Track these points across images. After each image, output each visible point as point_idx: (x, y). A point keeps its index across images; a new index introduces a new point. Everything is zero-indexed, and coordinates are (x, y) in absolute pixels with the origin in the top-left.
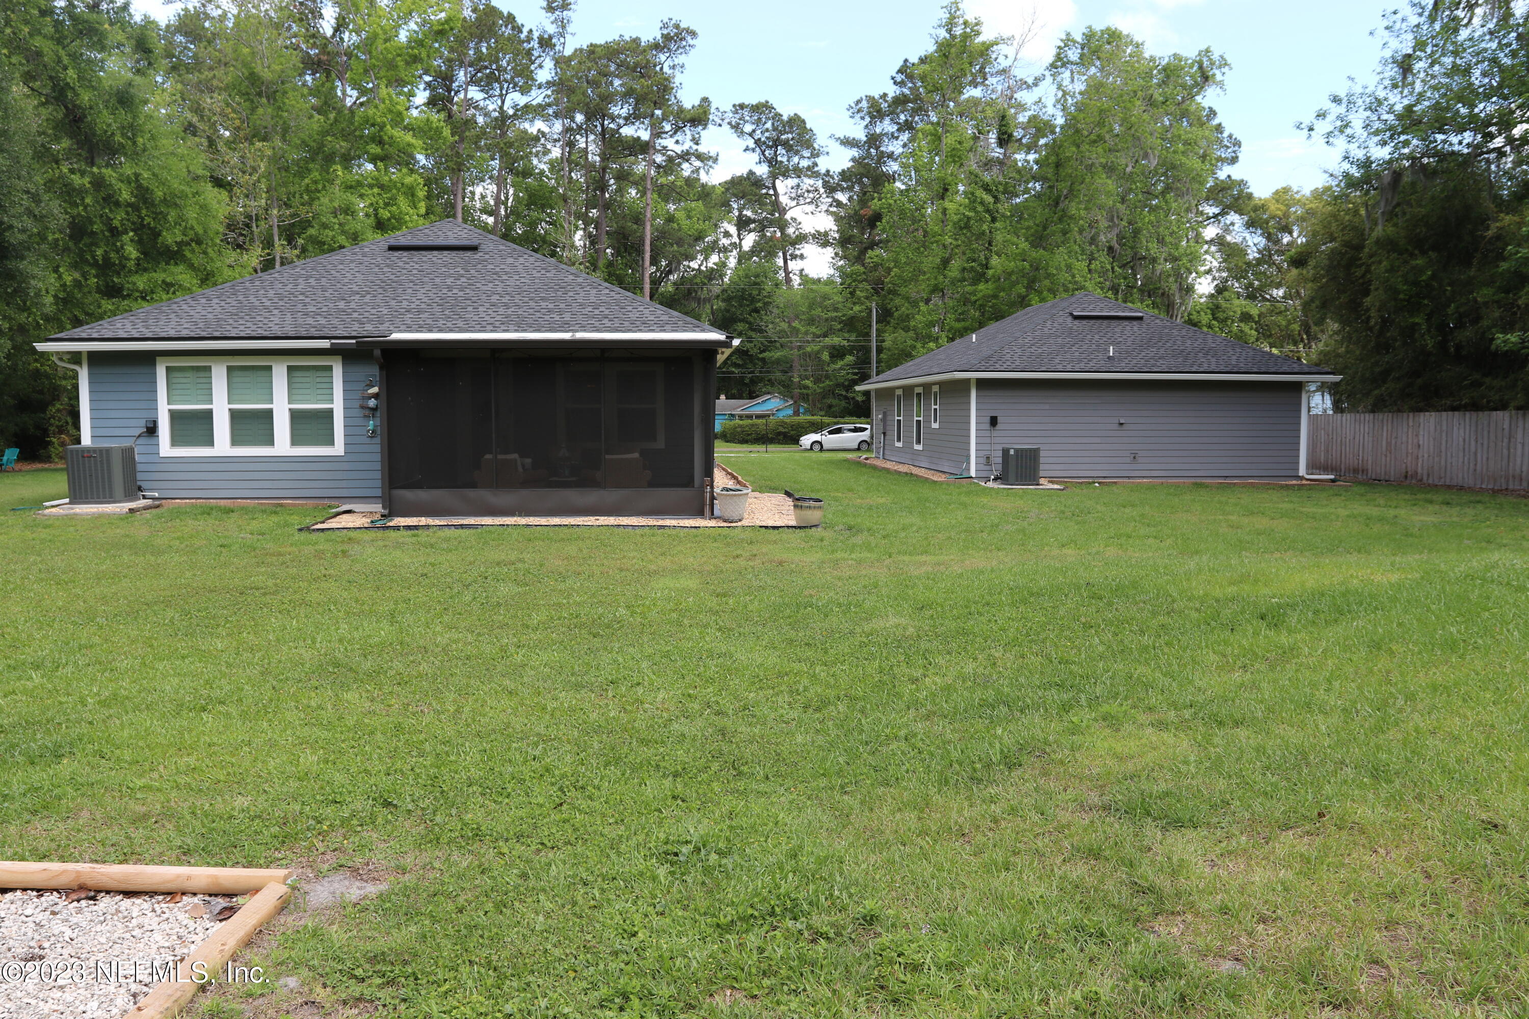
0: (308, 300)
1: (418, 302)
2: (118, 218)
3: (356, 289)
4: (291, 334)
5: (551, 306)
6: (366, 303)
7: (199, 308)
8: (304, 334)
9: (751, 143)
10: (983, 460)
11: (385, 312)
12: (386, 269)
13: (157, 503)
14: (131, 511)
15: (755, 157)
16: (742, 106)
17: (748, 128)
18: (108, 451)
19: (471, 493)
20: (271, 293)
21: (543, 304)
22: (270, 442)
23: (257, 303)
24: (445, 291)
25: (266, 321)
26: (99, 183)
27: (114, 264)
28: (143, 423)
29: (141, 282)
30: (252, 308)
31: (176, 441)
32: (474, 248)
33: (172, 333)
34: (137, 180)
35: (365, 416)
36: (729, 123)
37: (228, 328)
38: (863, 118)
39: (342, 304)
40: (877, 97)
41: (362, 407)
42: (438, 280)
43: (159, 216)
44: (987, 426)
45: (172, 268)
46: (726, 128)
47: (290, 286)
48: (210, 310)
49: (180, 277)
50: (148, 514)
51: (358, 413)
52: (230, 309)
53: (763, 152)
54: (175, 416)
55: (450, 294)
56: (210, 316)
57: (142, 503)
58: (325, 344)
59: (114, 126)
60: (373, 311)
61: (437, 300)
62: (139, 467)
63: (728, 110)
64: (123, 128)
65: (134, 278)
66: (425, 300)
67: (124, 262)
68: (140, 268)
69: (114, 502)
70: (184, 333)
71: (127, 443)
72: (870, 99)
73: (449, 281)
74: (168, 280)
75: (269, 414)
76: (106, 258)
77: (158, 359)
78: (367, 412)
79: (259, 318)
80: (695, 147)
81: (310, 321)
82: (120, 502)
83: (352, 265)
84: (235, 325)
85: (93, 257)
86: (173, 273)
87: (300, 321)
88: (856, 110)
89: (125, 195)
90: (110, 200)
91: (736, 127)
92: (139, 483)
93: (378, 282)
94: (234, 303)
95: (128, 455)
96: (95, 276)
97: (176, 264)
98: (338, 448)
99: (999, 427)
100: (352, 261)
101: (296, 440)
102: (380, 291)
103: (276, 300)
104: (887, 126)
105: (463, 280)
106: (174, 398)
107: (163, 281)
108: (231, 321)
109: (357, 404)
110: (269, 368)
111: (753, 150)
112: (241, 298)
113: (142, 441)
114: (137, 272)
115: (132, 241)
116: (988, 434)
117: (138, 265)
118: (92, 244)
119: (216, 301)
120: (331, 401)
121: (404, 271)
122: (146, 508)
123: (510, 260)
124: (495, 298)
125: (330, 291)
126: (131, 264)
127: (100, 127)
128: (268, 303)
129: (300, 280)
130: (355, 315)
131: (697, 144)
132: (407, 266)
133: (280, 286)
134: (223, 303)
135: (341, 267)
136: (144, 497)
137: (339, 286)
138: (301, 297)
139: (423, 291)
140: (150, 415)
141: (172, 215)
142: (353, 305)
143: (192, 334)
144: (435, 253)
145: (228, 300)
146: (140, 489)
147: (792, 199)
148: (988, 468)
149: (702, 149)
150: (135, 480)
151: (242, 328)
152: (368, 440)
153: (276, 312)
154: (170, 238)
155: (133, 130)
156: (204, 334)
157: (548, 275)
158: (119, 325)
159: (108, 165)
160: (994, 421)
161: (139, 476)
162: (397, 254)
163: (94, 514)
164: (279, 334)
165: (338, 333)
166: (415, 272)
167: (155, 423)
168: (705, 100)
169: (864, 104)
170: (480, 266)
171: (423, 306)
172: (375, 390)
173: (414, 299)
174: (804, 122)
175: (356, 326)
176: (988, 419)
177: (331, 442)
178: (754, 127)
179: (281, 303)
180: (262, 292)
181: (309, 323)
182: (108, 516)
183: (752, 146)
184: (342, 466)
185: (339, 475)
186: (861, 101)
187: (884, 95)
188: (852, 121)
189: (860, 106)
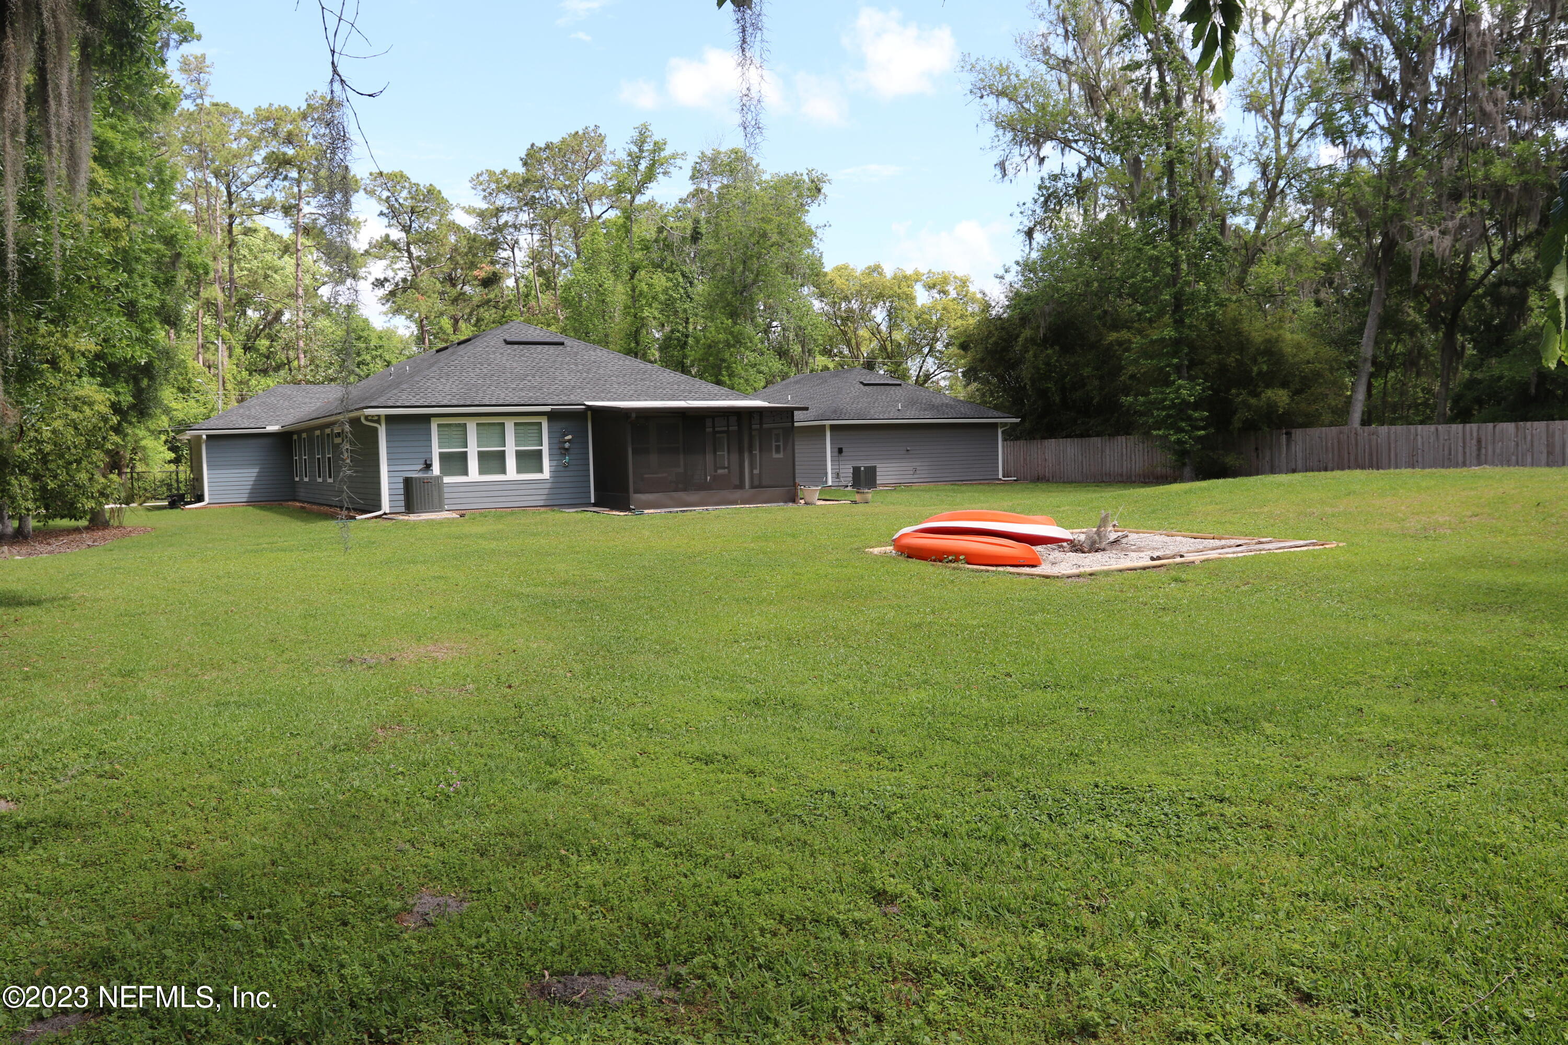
1: (573, 382)
7: (441, 386)
8: (530, 402)
9: (385, 208)
10: (838, 476)
15: (387, 222)
16: (379, 174)
17: (384, 194)
19: (675, 495)
22: (504, 471)
24: (579, 374)
28: (422, 461)
32: (562, 344)
35: (563, 454)
37: (478, 399)
38: (484, 190)
40: (498, 172)
41: (561, 449)
44: (837, 454)
48: (449, 386)
51: (559, 452)
52: (461, 386)
53: (396, 218)
56: (454, 390)
58: (548, 409)
61: (581, 380)
72: (491, 173)
73: (573, 367)
75: (503, 453)
77: (432, 419)
78: (563, 451)
88: (476, 181)
91: (371, 193)
94: (457, 382)
98: (546, 474)
99: (846, 454)
101: (520, 470)
106: (443, 445)
108: (474, 394)
109: (558, 447)
110: (503, 425)
111: (387, 215)
113: (423, 472)
116: (837, 458)
125: (508, 374)
130: (545, 390)
133: (470, 369)
134: (451, 382)
139: (565, 374)
144: (539, 347)
148: (838, 480)
160: (840, 451)
164: (515, 402)
169: (485, 177)
171: (578, 384)
172: (569, 437)
173: (568, 380)
174: (439, 192)
176: (838, 449)
178: (389, 194)
183: (386, 211)
184: (548, 486)
185: (546, 492)
186: (481, 174)
187: (505, 171)
188: (474, 192)
189: (481, 179)
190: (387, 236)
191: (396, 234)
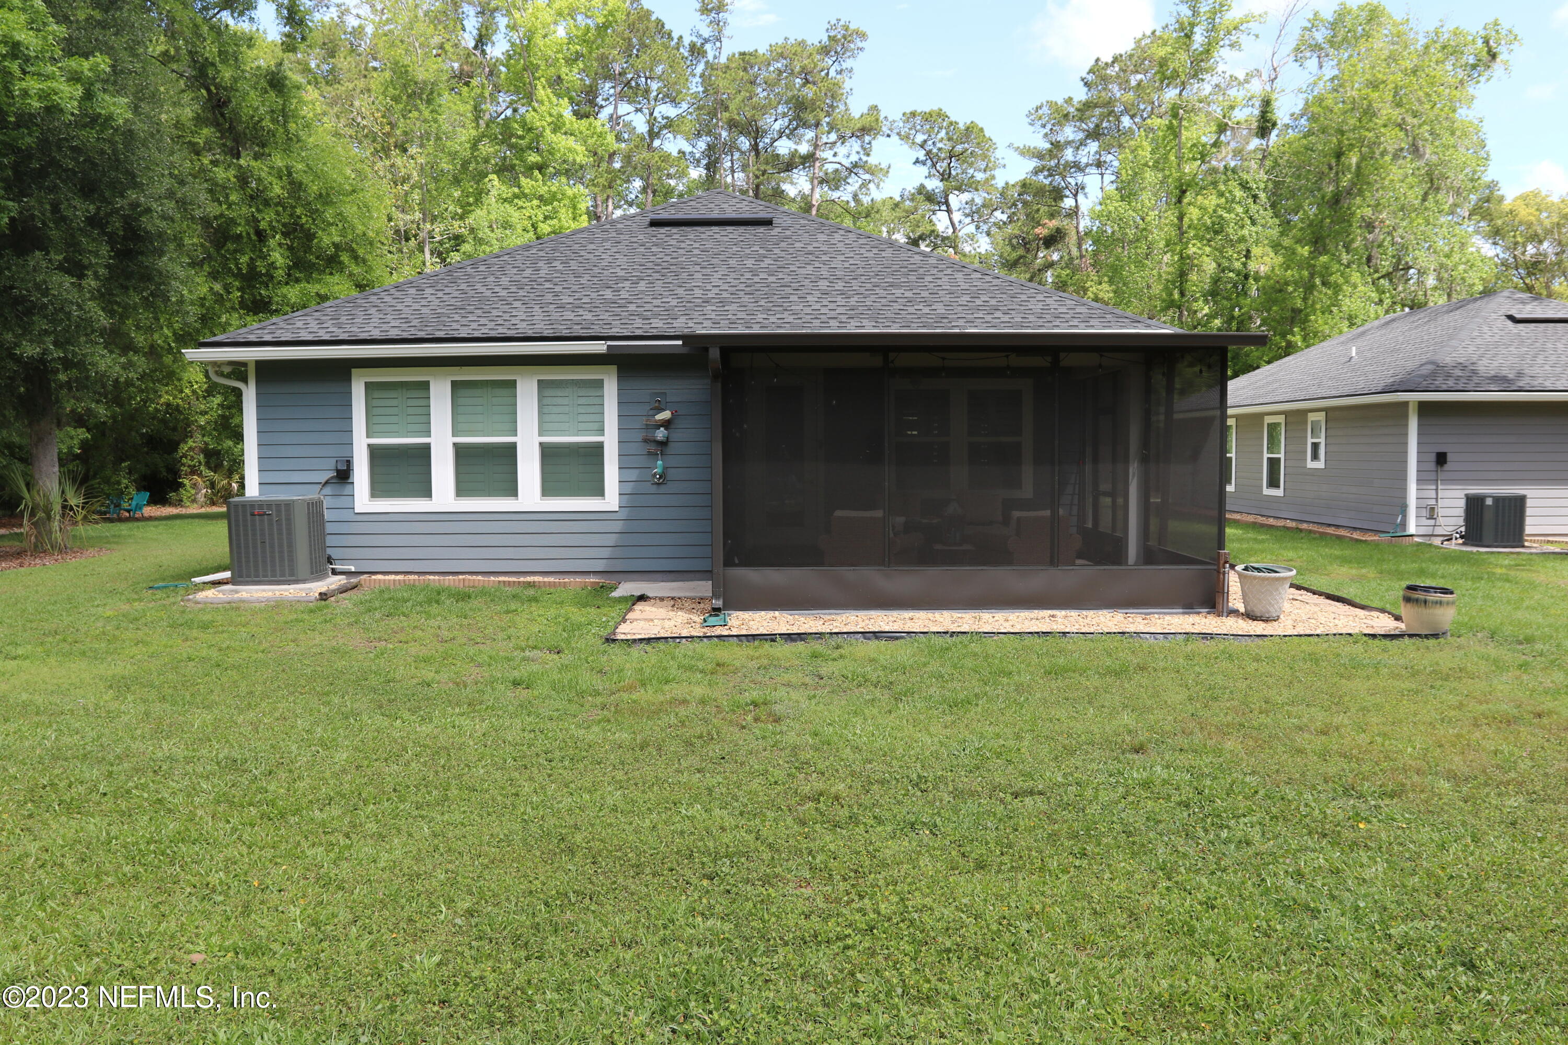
0: (558, 289)
1: (716, 290)
2: (267, 218)
3: (622, 273)
4: (546, 333)
5: (909, 294)
6: (642, 292)
7: (409, 301)
8: (565, 333)
9: (921, 154)
10: (1424, 513)
11: (674, 302)
12: (654, 249)
13: (354, 580)
14: (324, 596)
15: (924, 170)
16: (913, 114)
17: (920, 138)
18: (288, 506)
19: (849, 574)
20: (505, 280)
21: (898, 292)
22: (512, 491)
23: (488, 293)
24: (748, 275)
25: (506, 316)
26: (243, 179)
27: (261, 275)
28: (331, 464)
29: (293, 293)
30: (482, 300)
31: (377, 491)
32: (767, 223)
33: (376, 334)
34: (290, 174)
35: (650, 454)
36: (899, 134)
37: (455, 326)
38: (1044, 126)
39: (608, 294)
40: (1060, 101)
41: (646, 441)
42: (732, 262)
43: (314, 213)
44: (1432, 466)
45: (328, 278)
46: (894, 138)
47: (529, 271)
48: (424, 302)
49: (336, 288)
50: (347, 602)
51: (642, 449)
52: (453, 302)
53: (934, 165)
54: (375, 453)
55: (756, 279)
56: (424, 310)
57: (334, 582)
58: (600, 347)
59: (262, 110)
60: (656, 302)
61: (742, 287)
62: (329, 528)
63: (897, 119)
64: (272, 111)
65: (285, 290)
66: (725, 287)
67: (272, 271)
68: (290, 279)
69: (297, 582)
70: (393, 333)
71: (312, 494)
72: (1052, 104)
73: (749, 263)
74: (322, 292)
75: (511, 450)
76: (251, 265)
77: (353, 370)
78: (653, 448)
79: (495, 313)
80: (864, 158)
81: (569, 315)
82: (304, 581)
83: (608, 245)
84: (465, 322)
85: (237, 265)
86: (327, 284)
87: (555, 316)
88: (1035, 116)
89: (277, 190)
90: (259, 198)
91: (905, 138)
92: (329, 551)
93: (650, 265)
94: (456, 294)
95: (315, 510)
96: (238, 289)
97: (331, 274)
98: (611, 500)
99: (1446, 467)
100: (604, 240)
101: (549, 488)
102: (656, 276)
103: (514, 289)
104: (1069, 132)
105: (768, 261)
106: (377, 428)
107: (318, 294)
108: (457, 317)
109: (640, 436)
110: (512, 384)
111: (924, 163)
112: (463, 286)
113: (328, 490)
114: (287, 283)
115: (280, 245)
116: (1432, 476)
117: (289, 275)
118: (236, 251)
119: (429, 291)
120: (601, 431)
121: (681, 252)
122: (344, 590)
123: (822, 237)
124: (823, 284)
125: (587, 277)
126: (280, 274)
127: (245, 113)
128: (504, 293)
129: (541, 264)
130: (632, 307)
131: (868, 155)
132: (683, 245)
133: (515, 271)
134: (440, 294)
135: (592, 246)
136: (334, 572)
137: (596, 270)
138: (548, 285)
139: (716, 275)
140: (341, 452)
141: (329, 214)
142: (624, 294)
143: (405, 335)
144: (716, 229)
145: (447, 290)
146: (330, 560)
147: (967, 215)
148: (1432, 522)
149: (872, 160)
150: (325, 547)
151: (474, 326)
152: (654, 489)
153: (517, 304)
154: (327, 239)
155: (284, 115)
156: (421, 334)
157: (884, 254)
158: (299, 324)
159: (256, 157)
160: (1441, 459)
161: (330, 541)
162: (663, 230)
163: (268, 600)
164: (530, 333)
165: (614, 331)
166: (696, 252)
167: (349, 463)
168: (874, 109)
169: (1045, 110)
170: (783, 245)
171: (725, 295)
172: (666, 415)
173: (709, 287)
174: (982, 130)
175: (638, 322)
176: (1433, 457)
177: (599, 491)
178: (925, 137)
179: (522, 293)
180: (492, 279)
181: (566, 321)
182: (291, 605)
183: (922, 158)
184: (618, 526)
185: (611, 540)
186: (1041, 107)
187: (1071, 99)
188: (1032, 129)
189: (1040, 112)
190: (922, 186)
191: (934, 185)
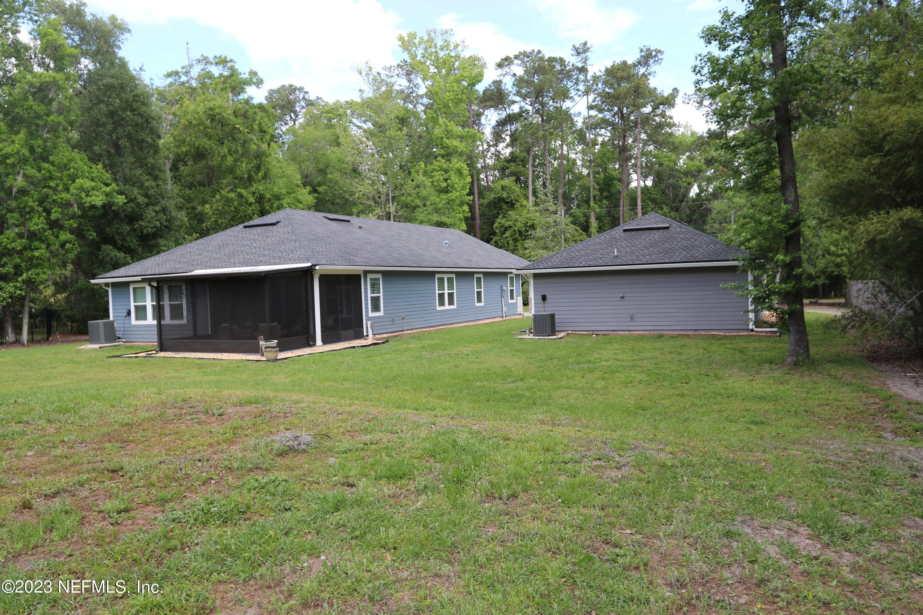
12: (232, 238)
14: (101, 348)
18: (99, 323)
21: (265, 252)
23: (171, 258)
28: (127, 311)
31: (136, 319)
32: (275, 224)
33: (131, 274)
39: (197, 257)
42: (243, 242)
54: (136, 307)
55: (239, 249)
60: (203, 260)
61: (231, 252)
66: (227, 253)
70: (134, 274)
92: (118, 336)
94: (164, 258)
95: (108, 324)
98: (184, 321)
99: (548, 301)
102: (217, 249)
113: (125, 319)
120: (182, 301)
121: (237, 239)
124: (252, 250)
125: (201, 250)
132: (241, 236)
133: (188, 249)
137: (207, 247)
140: (127, 307)
144: (259, 228)
150: (115, 335)
156: (139, 274)
160: (544, 298)
162: (245, 229)
167: (130, 311)
171: (222, 256)
175: (189, 267)
176: (541, 297)
177: (182, 318)
